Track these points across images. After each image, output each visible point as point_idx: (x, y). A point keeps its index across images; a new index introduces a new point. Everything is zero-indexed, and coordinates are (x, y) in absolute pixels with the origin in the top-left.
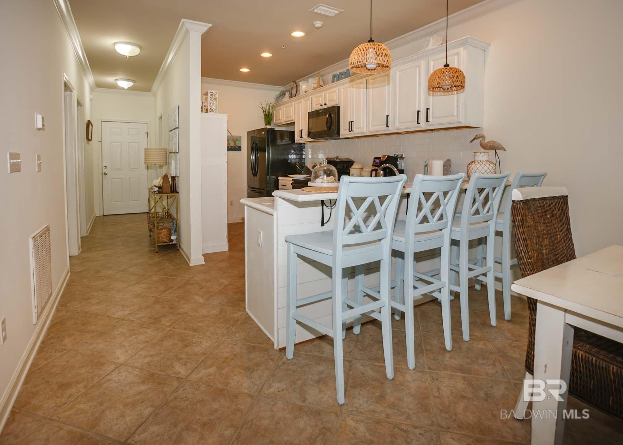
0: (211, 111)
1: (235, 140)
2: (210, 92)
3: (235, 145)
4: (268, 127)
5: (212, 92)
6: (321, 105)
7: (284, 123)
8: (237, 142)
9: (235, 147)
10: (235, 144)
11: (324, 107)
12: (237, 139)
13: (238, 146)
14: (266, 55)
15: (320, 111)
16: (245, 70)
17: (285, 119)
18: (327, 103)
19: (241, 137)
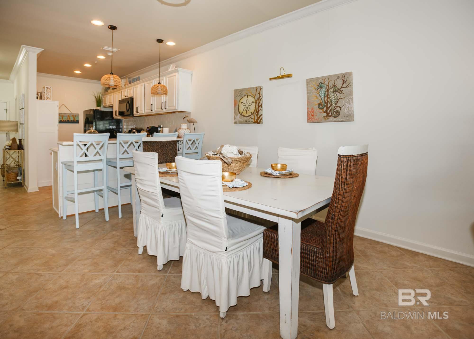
0: (47, 99)
1: (75, 116)
2: (46, 87)
3: (74, 120)
4: (99, 108)
5: (48, 87)
6: (125, 97)
7: (108, 106)
8: (75, 118)
9: (74, 121)
10: (74, 118)
11: (127, 97)
12: (76, 116)
13: (76, 120)
14: (88, 65)
15: (124, 100)
16: (78, 72)
17: (109, 103)
18: (128, 96)
19: (78, 114)
